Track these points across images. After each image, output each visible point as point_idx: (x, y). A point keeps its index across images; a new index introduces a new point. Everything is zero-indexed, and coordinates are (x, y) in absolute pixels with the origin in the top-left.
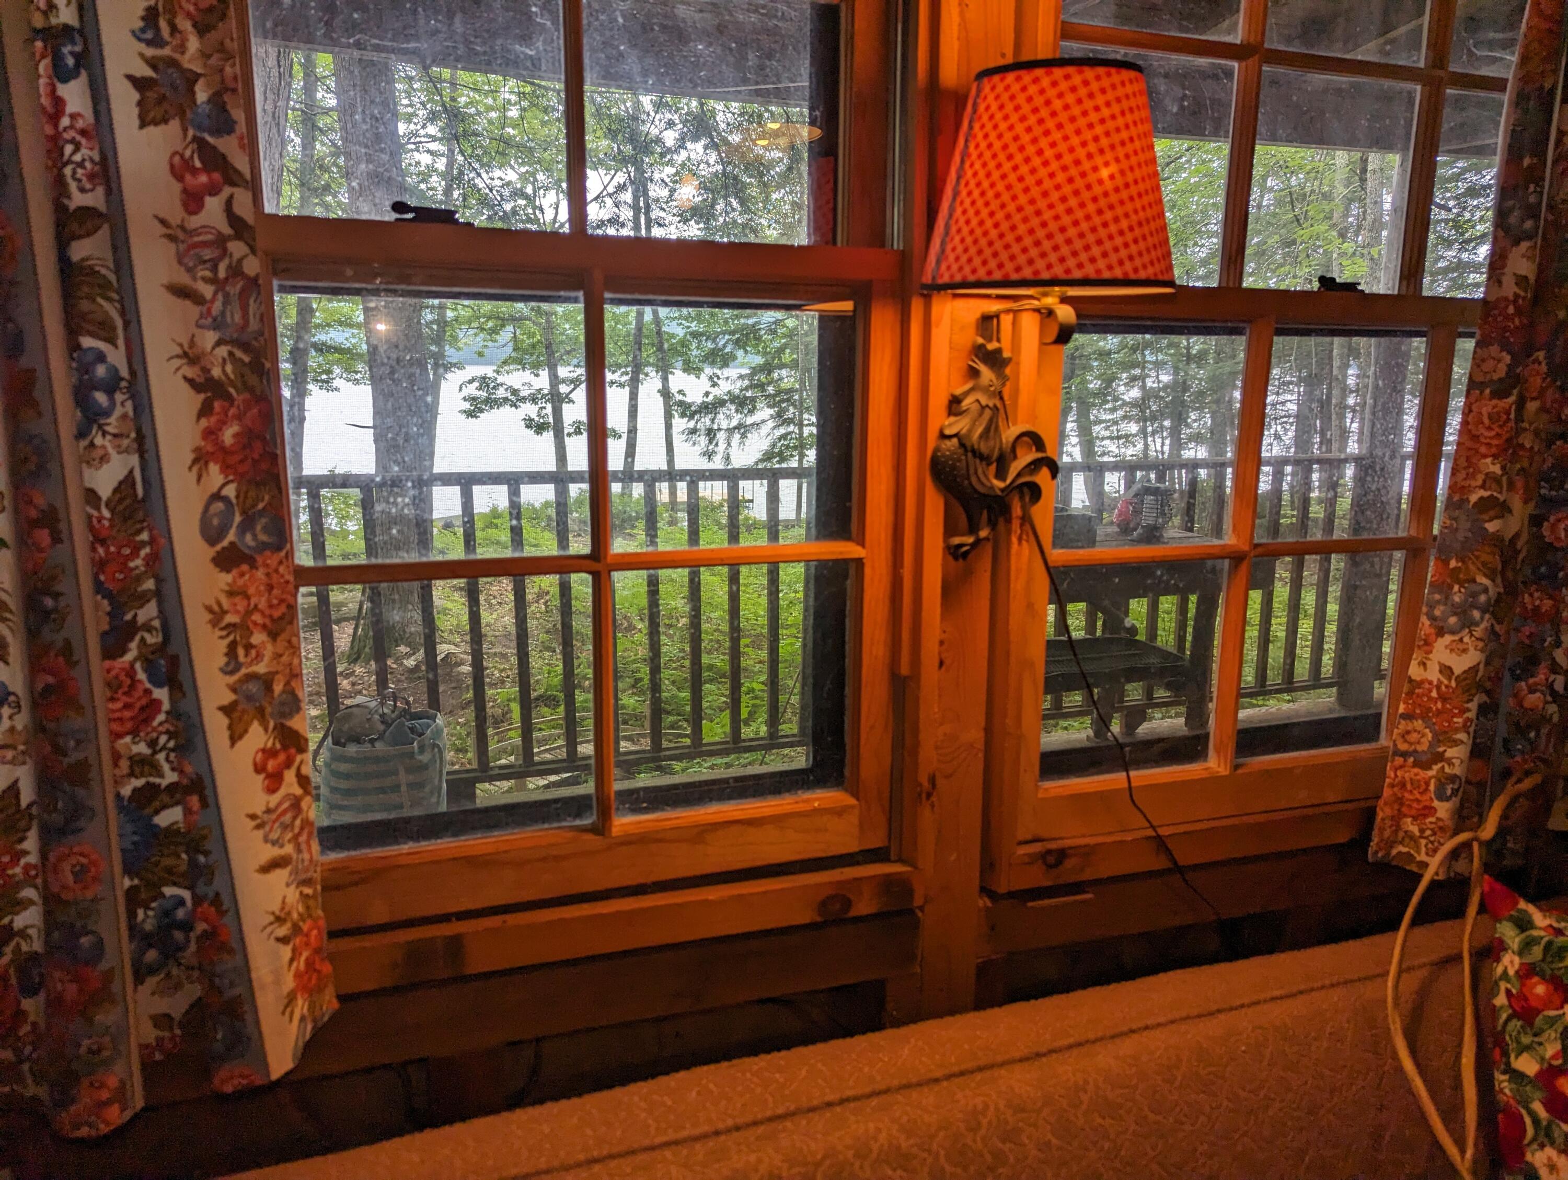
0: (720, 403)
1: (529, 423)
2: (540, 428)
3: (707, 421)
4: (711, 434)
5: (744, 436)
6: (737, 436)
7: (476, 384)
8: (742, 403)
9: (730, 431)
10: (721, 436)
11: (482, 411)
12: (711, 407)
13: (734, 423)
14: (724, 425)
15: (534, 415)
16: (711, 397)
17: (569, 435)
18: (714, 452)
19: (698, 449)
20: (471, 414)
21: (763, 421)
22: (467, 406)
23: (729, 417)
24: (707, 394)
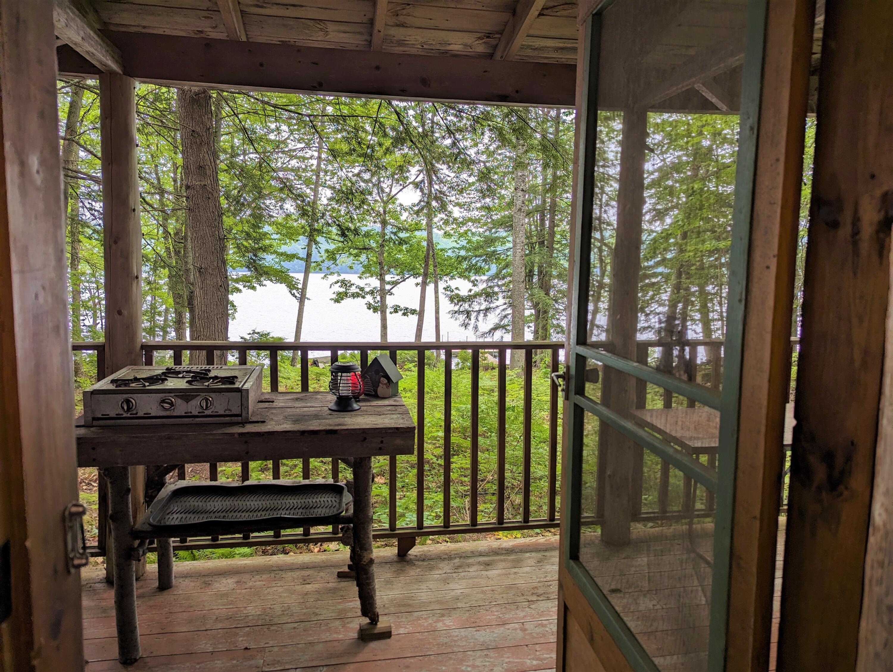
0: (476, 296)
1: (369, 306)
2: (375, 310)
3: (466, 306)
4: (468, 314)
5: (485, 315)
6: (482, 315)
7: (339, 284)
8: (489, 295)
9: (479, 311)
10: (473, 315)
11: (342, 299)
12: (470, 299)
13: (483, 307)
14: (477, 308)
15: (372, 302)
16: (473, 292)
17: (391, 313)
18: (468, 324)
19: (458, 322)
20: (337, 301)
21: (497, 307)
22: (334, 296)
23: (480, 304)
24: (470, 291)
